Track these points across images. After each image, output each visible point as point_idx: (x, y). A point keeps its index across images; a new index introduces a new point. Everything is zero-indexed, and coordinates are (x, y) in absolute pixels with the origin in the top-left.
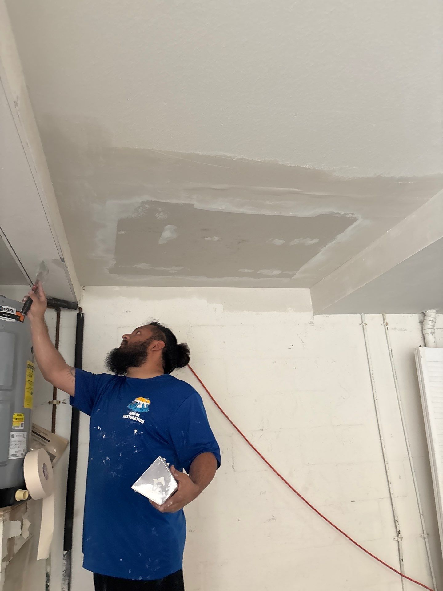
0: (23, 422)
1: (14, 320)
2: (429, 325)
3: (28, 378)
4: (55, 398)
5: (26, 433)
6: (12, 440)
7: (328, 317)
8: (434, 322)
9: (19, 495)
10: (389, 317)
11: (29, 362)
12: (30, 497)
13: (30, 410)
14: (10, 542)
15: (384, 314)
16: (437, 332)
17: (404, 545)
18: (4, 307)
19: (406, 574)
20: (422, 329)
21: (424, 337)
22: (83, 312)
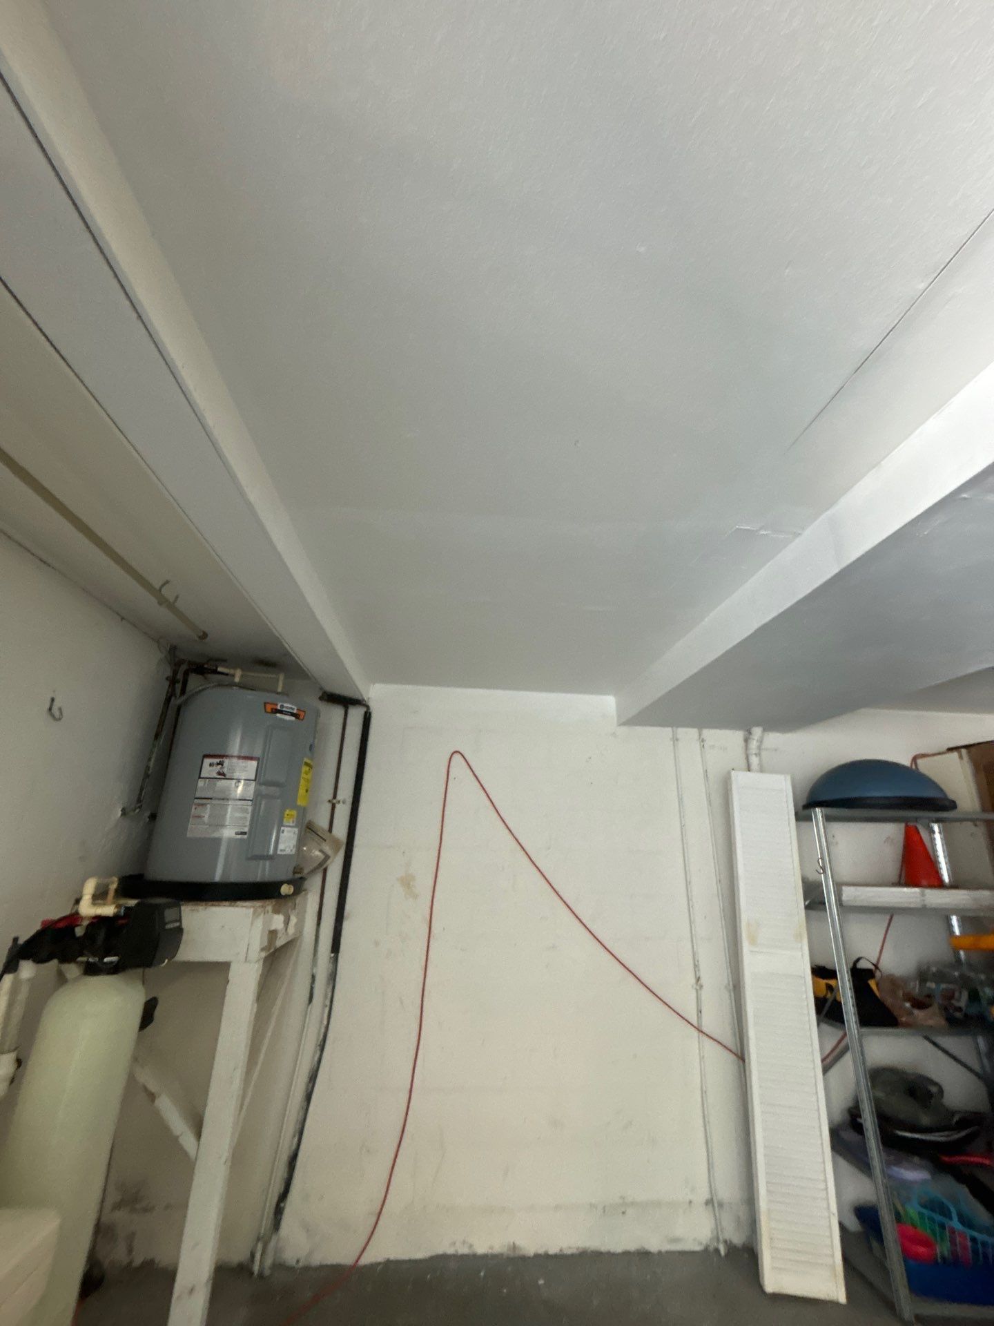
0: (294, 818)
1: (293, 718)
2: (754, 744)
3: (304, 775)
4: (335, 797)
5: (298, 829)
6: (282, 835)
8: (761, 741)
9: (285, 889)
10: (707, 733)
11: (306, 760)
13: (304, 807)
14: (271, 936)
15: (701, 729)
16: (764, 753)
17: (705, 994)
18: (285, 705)
19: (704, 1029)
20: (747, 747)
21: (747, 758)
22: (371, 711)
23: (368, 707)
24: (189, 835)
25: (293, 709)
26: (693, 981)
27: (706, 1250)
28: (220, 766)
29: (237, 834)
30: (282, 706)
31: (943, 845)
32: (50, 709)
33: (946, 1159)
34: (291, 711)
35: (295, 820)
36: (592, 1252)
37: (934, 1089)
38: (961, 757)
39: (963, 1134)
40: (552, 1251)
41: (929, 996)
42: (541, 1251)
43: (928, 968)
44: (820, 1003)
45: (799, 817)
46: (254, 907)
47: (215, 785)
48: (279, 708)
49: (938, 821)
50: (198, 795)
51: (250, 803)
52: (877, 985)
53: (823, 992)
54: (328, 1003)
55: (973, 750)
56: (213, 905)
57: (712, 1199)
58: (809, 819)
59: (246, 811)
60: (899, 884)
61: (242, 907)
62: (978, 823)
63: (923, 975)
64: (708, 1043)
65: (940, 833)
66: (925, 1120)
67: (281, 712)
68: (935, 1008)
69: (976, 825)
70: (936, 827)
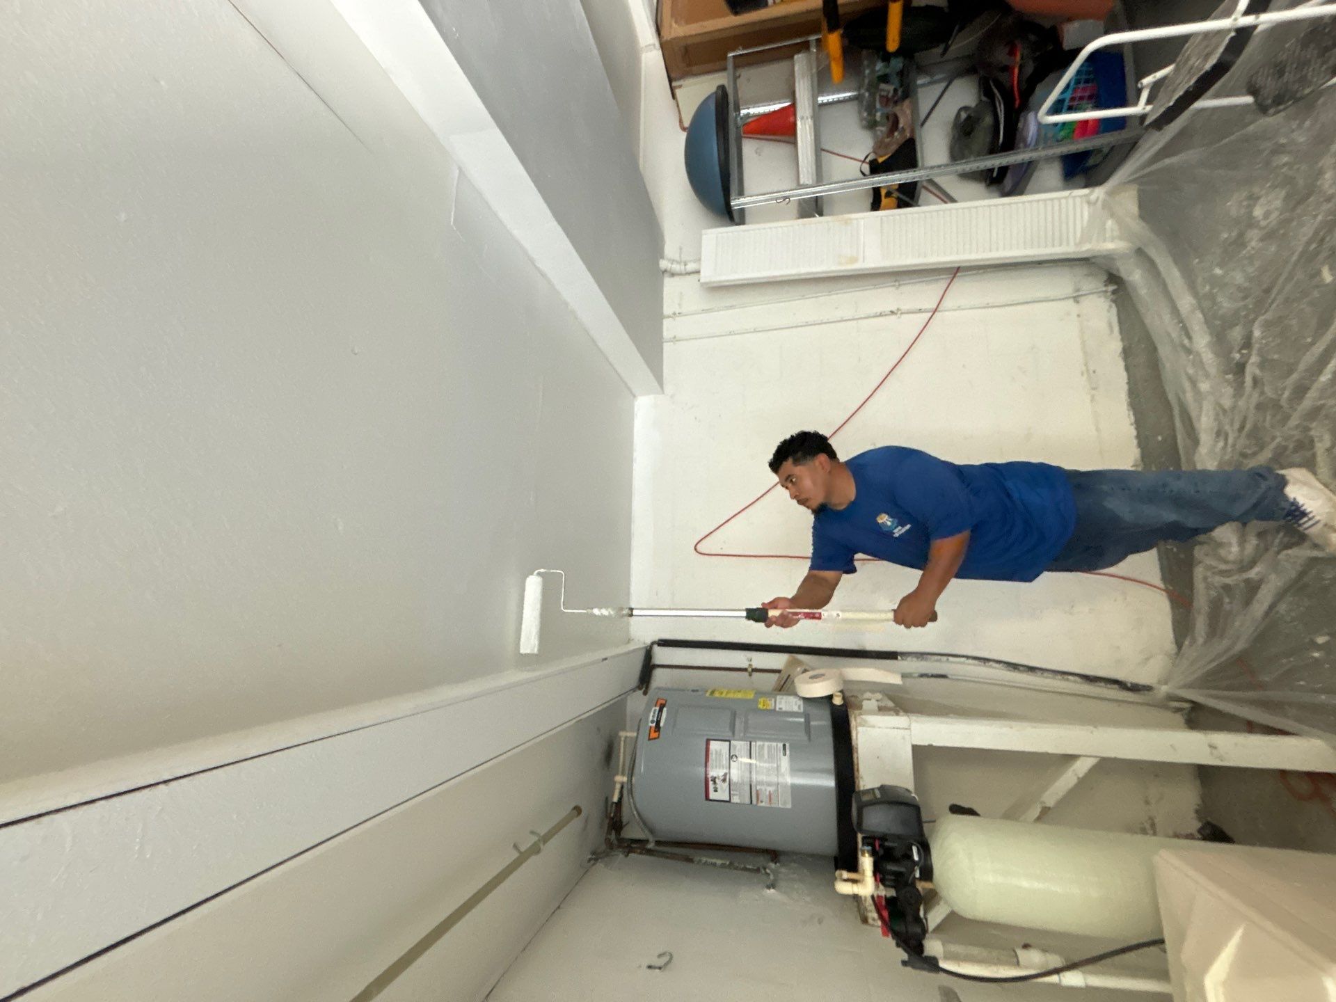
1: (665, 709)
2: (676, 268)
3: (724, 695)
4: (745, 670)
5: (779, 696)
6: (784, 709)
7: (665, 378)
8: (673, 261)
9: (838, 701)
10: (667, 310)
11: (708, 694)
12: (841, 691)
13: (756, 693)
14: (882, 710)
15: (663, 316)
16: (684, 258)
17: (905, 307)
18: (651, 718)
19: (935, 307)
20: (680, 274)
21: (689, 274)
22: (656, 639)
23: (653, 643)
24: (789, 806)
25: (655, 710)
26: (893, 317)
27: (1114, 301)
28: (717, 781)
29: (785, 754)
30: (652, 722)
31: (759, 107)
32: (660, 968)
33: (1017, 102)
34: (657, 713)
35: (768, 699)
36: (1129, 397)
37: (964, 115)
38: (680, 87)
39: (996, 91)
40: (1134, 433)
41: (888, 118)
42: (1135, 442)
43: (865, 119)
44: (901, 204)
45: (742, 222)
46: (856, 727)
47: (736, 784)
48: (654, 725)
49: (738, 109)
50: (747, 801)
51: (753, 744)
52: (881, 156)
53: (892, 201)
54: (944, 658)
55: (673, 75)
56: (858, 770)
57: (1074, 297)
58: (742, 211)
59: (762, 748)
60: (795, 143)
61: (857, 739)
62: (737, 74)
63: (871, 125)
64: (947, 303)
65: (748, 108)
66: (988, 120)
67: (658, 722)
68: (897, 110)
69: (739, 76)
70: (743, 112)
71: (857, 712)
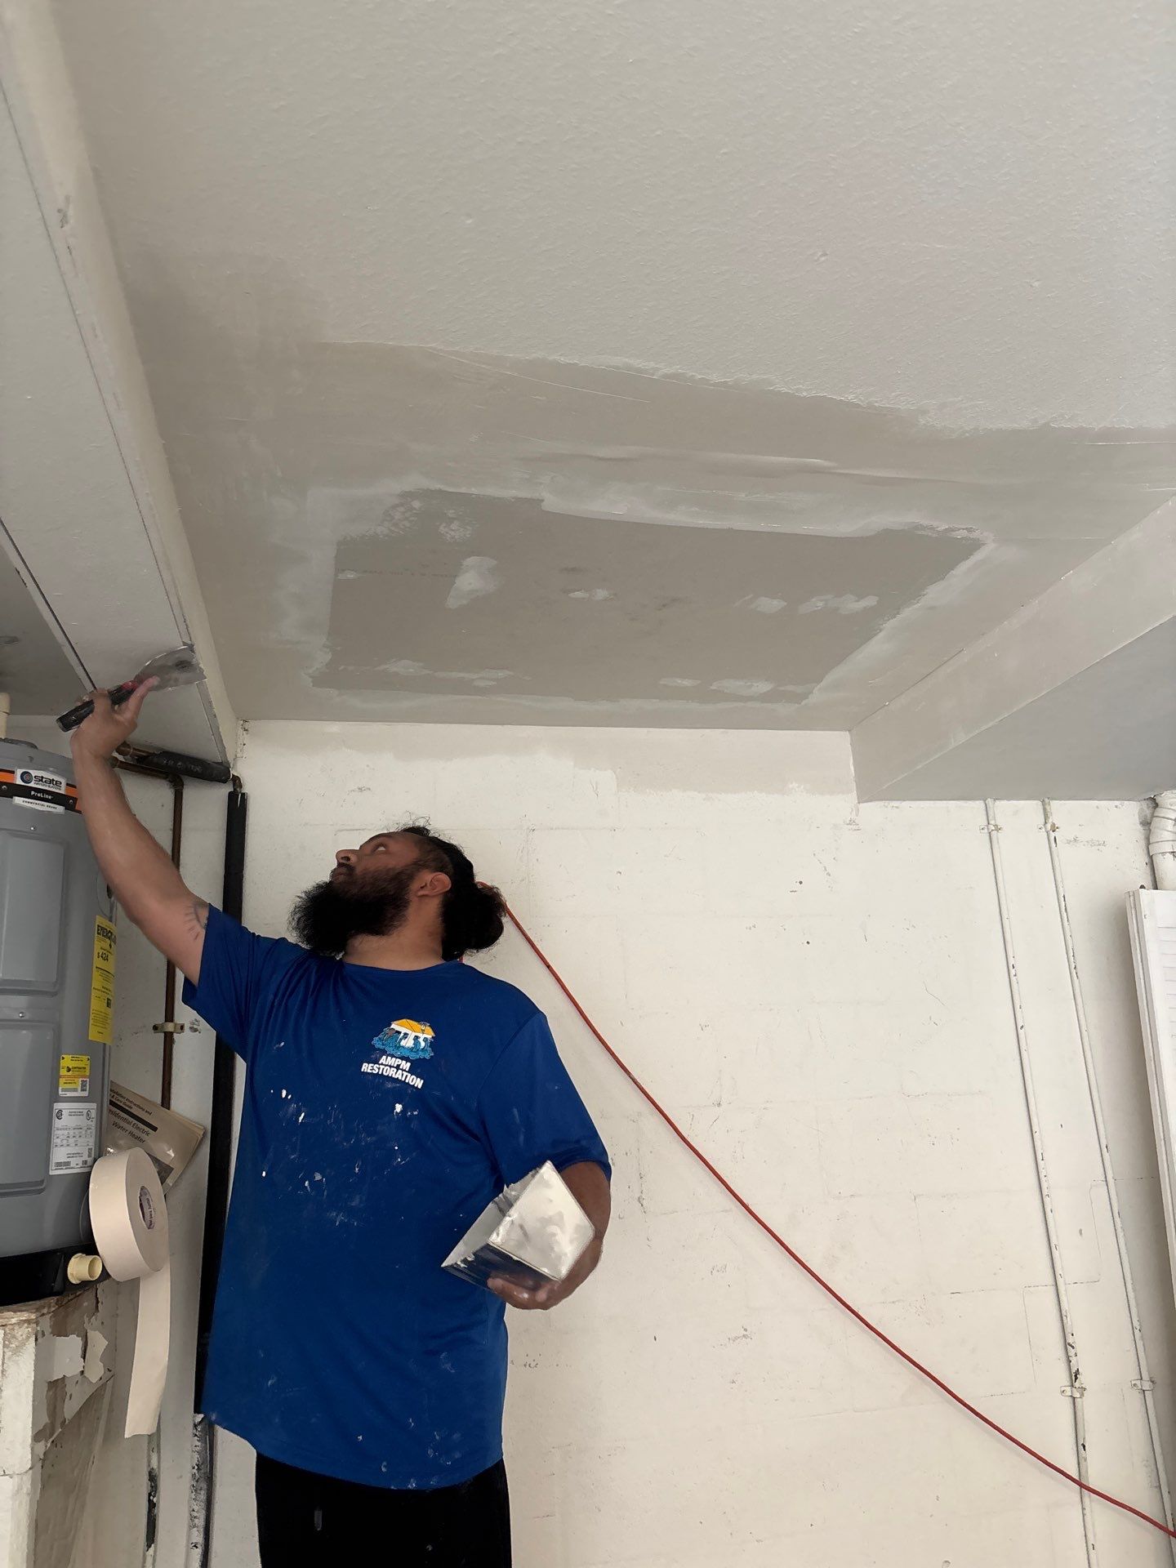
0: (85, 1077)
1: (60, 809)
2: (1164, 830)
4: (169, 1016)
5: (94, 1105)
6: (57, 1123)
7: (897, 807)
9: (78, 1268)
11: (100, 920)
13: (105, 1047)
15: (1047, 800)
17: (1090, 1408)
18: (34, 773)
19: (1093, 1484)
20: (1150, 841)
21: (1152, 863)
22: (245, 790)
23: (237, 781)
25: (58, 784)
35: (84, 1081)
48: (19, 782)
67: (25, 792)
71: (46, 1323)
